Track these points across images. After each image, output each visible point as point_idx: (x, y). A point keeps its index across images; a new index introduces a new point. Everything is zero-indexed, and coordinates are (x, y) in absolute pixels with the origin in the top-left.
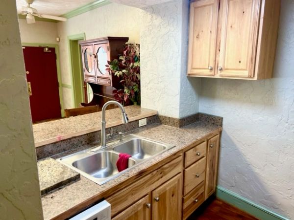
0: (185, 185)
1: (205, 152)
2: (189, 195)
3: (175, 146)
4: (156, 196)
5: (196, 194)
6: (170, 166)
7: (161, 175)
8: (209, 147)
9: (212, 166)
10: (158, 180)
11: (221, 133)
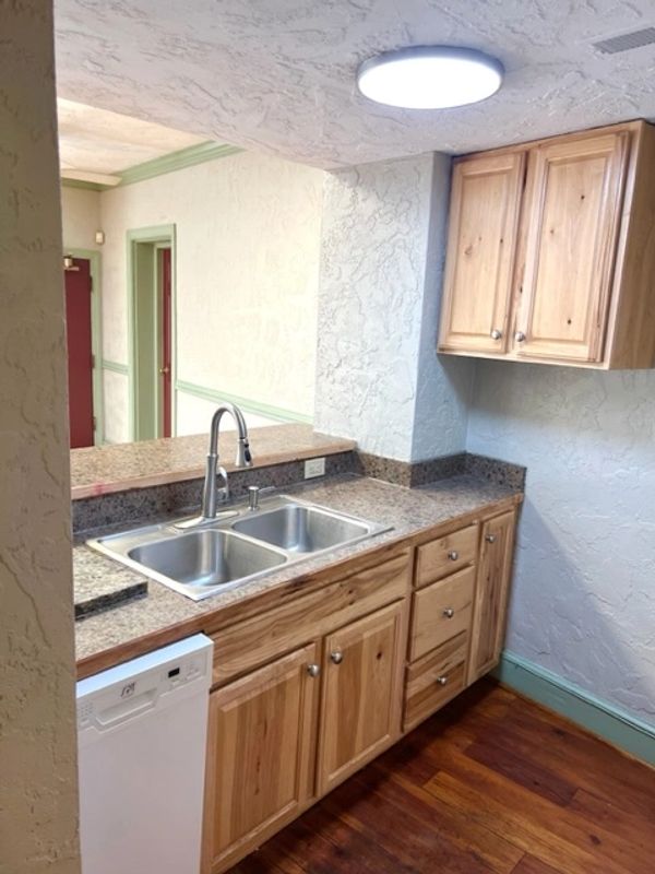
0: (414, 635)
1: (474, 553)
2: (423, 661)
3: (392, 529)
4: (335, 648)
5: (443, 664)
6: (376, 577)
7: (351, 597)
8: (483, 539)
9: (491, 595)
10: (342, 608)
11: (519, 507)
